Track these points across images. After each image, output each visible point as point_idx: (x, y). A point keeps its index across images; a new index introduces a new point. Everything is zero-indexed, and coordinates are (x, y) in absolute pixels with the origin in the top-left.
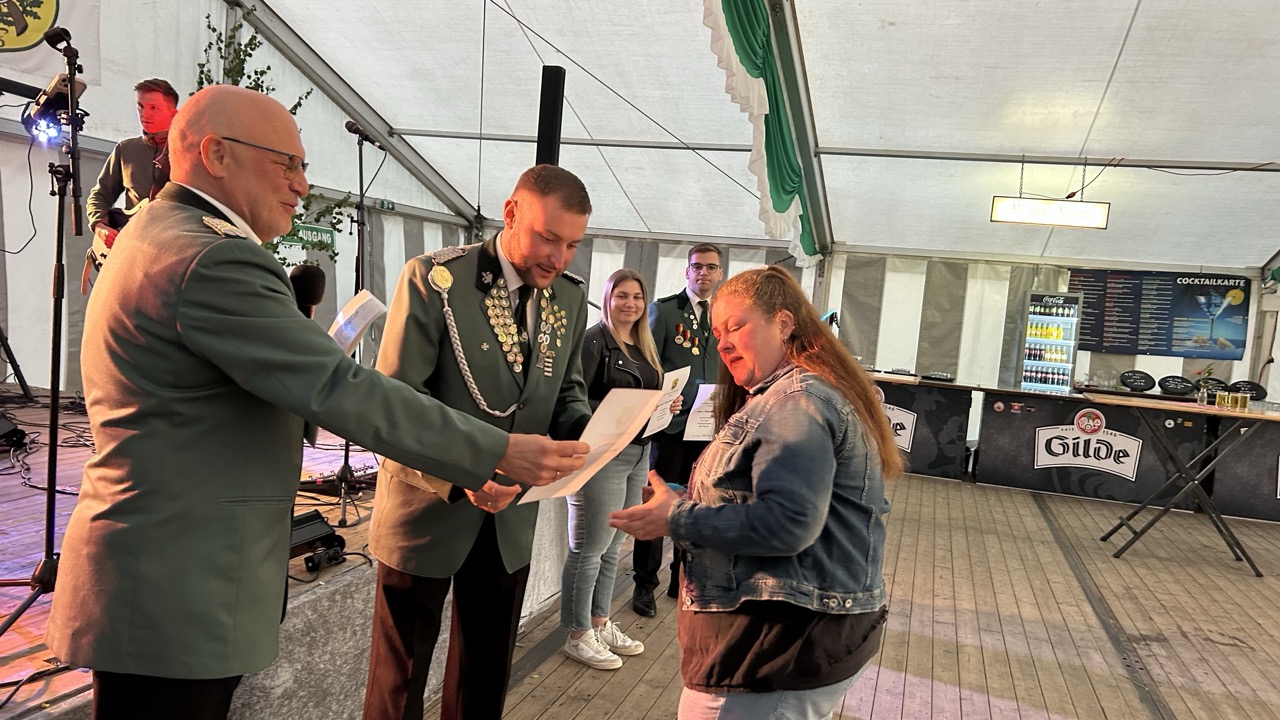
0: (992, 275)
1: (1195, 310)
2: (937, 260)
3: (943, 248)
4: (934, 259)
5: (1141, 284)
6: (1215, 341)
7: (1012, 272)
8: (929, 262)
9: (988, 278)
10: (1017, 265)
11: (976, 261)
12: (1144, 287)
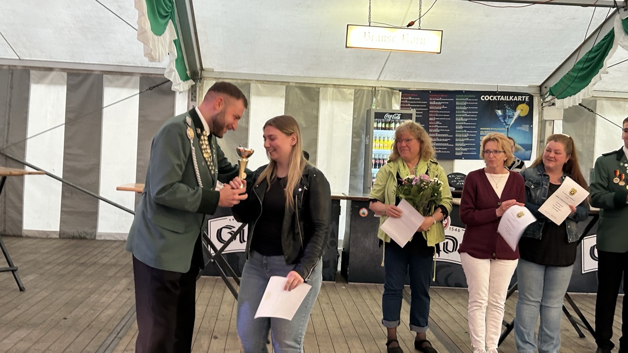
0: (339, 96)
1: (494, 121)
2: (294, 84)
3: (298, 73)
4: (291, 84)
5: (455, 101)
7: (355, 94)
8: (287, 87)
9: (336, 100)
10: (358, 88)
11: (326, 85)
12: (457, 103)
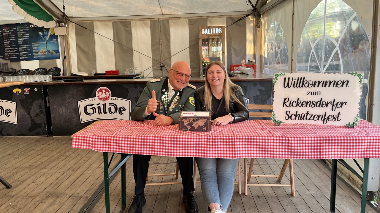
1: (39, 39)
5: (17, 29)
6: (49, 51)
12: (18, 30)
